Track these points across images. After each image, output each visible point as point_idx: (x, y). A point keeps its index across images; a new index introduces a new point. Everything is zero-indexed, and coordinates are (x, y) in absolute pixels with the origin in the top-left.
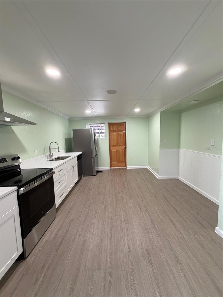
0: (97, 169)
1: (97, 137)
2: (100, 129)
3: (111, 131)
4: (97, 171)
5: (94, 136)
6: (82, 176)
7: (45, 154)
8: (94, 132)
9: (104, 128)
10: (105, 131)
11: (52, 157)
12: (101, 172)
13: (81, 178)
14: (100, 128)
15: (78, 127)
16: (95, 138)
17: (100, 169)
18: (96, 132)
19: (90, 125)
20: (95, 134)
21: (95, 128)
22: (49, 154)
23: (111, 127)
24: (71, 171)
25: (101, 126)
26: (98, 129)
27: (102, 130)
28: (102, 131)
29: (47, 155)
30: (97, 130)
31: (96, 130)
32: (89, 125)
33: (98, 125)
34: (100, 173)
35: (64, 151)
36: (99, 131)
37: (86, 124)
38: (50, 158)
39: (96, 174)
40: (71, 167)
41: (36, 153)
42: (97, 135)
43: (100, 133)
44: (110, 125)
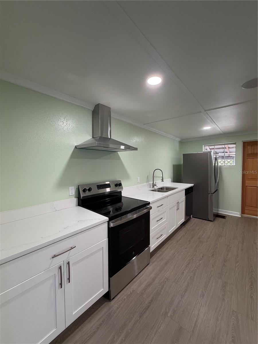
0: (217, 212)
1: (220, 164)
2: (227, 152)
3: (248, 155)
4: (216, 214)
5: (214, 163)
6: (192, 217)
7: (148, 182)
8: (215, 157)
9: (234, 150)
10: (235, 155)
11: (155, 186)
12: (223, 217)
13: (190, 219)
14: (226, 150)
15: (191, 150)
16: (216, 165)
17: (222, 212)
18: (218, 156)
19: (210, 147)
20: (216, 159)
21: (218, 151)
22: (152, 182)
23: (249, 147)
24: (176, 208)
25: (229, 148)
26: (223, 152)
27: (230, 154)
28: (230, 156)
29: (150, 184)
30: (220, 154)
31: (218, 154)
32: (207, 147)
33: (223, 146)
34: (221, 219)
35: (170, 180)
36: (225, 155)
37: (203, 146)
38: (153, 187)
39: (214, 220)
40: (175, 203)
41: (139, 180)
42: (219, 161)
43: (225, 158)
44: (246, 145)
